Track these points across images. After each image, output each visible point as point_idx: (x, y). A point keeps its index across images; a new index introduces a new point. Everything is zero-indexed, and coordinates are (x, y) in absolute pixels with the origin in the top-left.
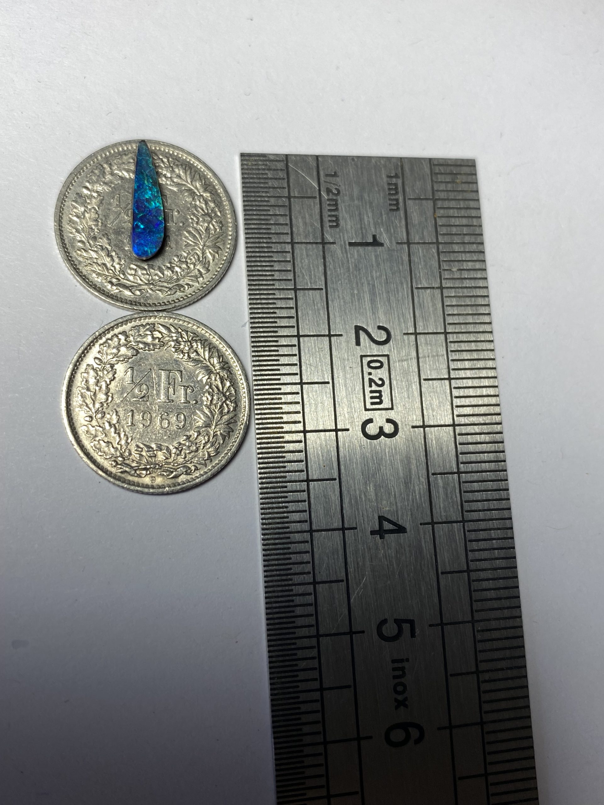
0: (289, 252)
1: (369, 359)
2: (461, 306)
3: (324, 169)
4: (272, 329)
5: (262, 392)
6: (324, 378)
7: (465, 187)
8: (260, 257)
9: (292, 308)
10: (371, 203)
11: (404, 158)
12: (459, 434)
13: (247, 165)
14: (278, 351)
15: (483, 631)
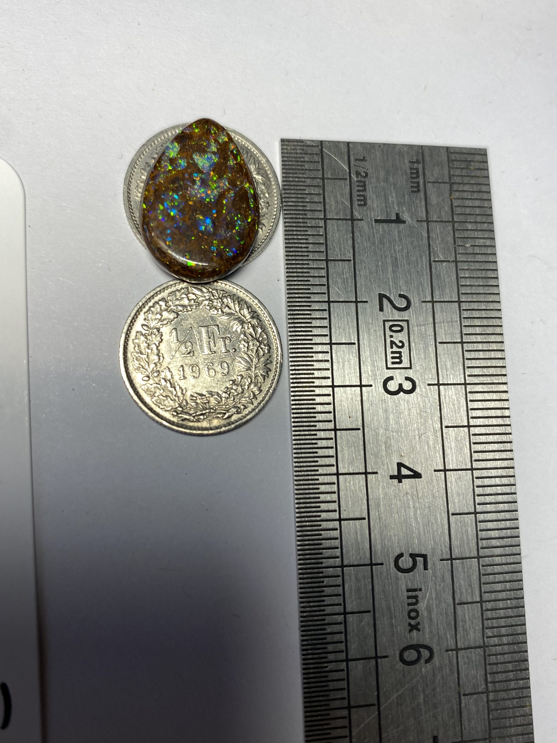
0: (322, 227)
1: (391, 323)
2: (473, 278)
3: (354, 154)
4: (306, 295)
5: (296, 351)
6: (351, 340)
7: (478, 173)
8: (296, 231)
9: (324, 277)
10: (395, 185)
11: (424, 146)
12: (470, 392)
13: (286, 149)
14: (310, 314)
15: (487, 566)
